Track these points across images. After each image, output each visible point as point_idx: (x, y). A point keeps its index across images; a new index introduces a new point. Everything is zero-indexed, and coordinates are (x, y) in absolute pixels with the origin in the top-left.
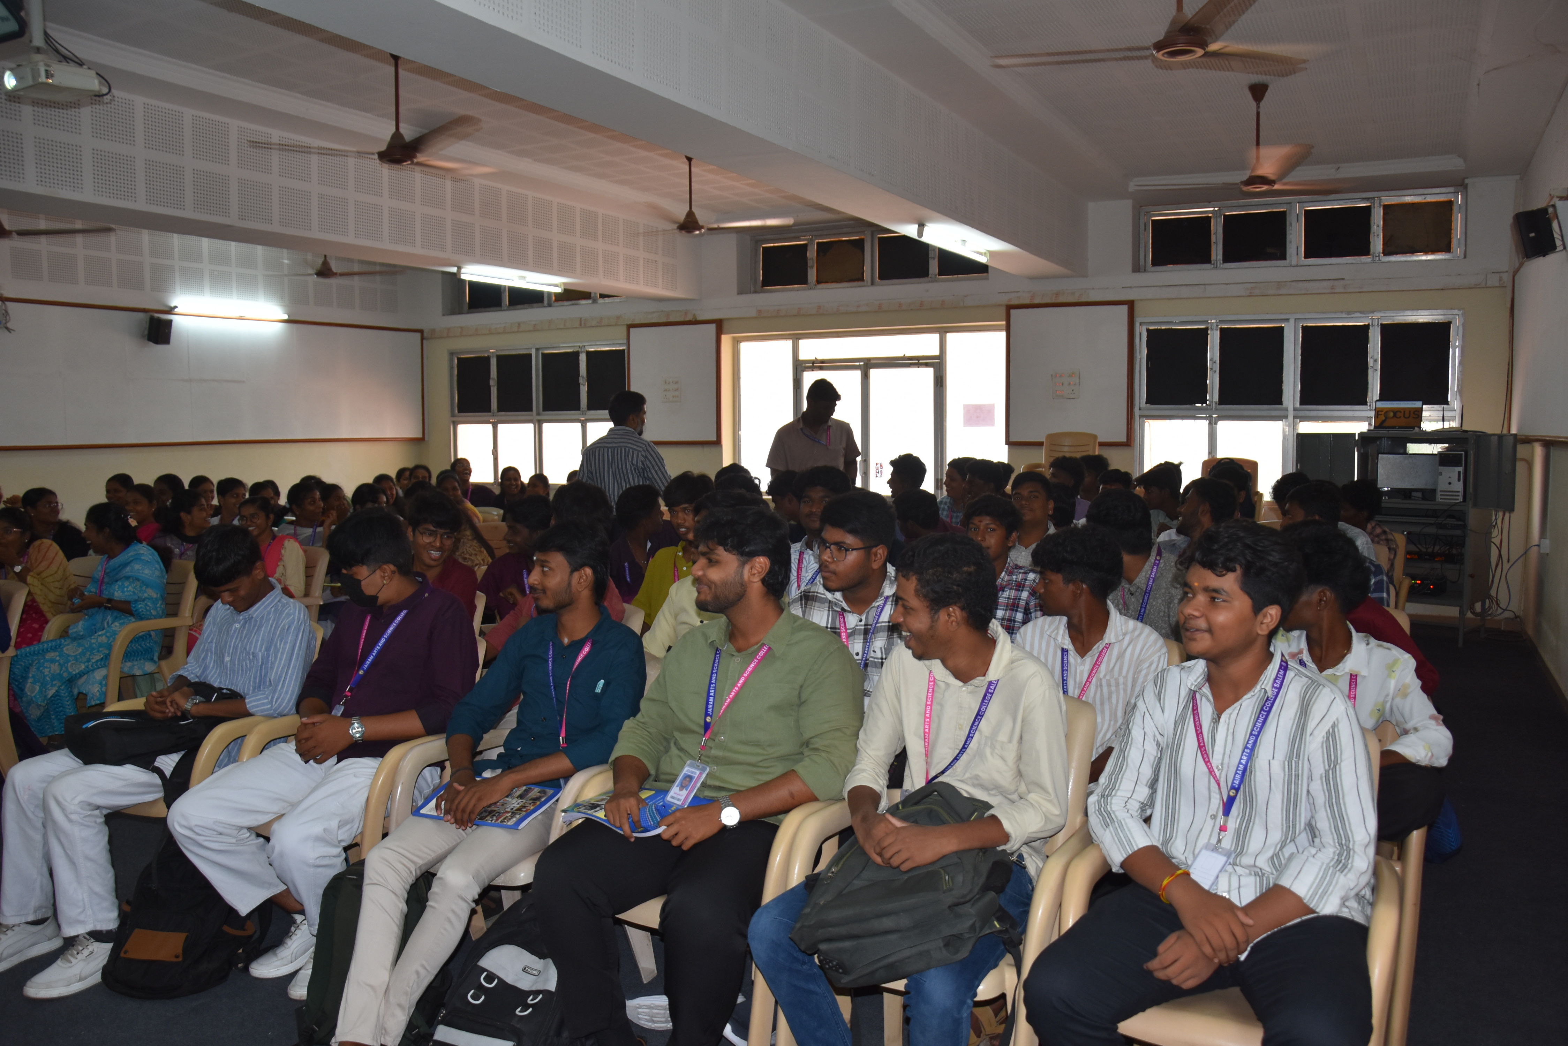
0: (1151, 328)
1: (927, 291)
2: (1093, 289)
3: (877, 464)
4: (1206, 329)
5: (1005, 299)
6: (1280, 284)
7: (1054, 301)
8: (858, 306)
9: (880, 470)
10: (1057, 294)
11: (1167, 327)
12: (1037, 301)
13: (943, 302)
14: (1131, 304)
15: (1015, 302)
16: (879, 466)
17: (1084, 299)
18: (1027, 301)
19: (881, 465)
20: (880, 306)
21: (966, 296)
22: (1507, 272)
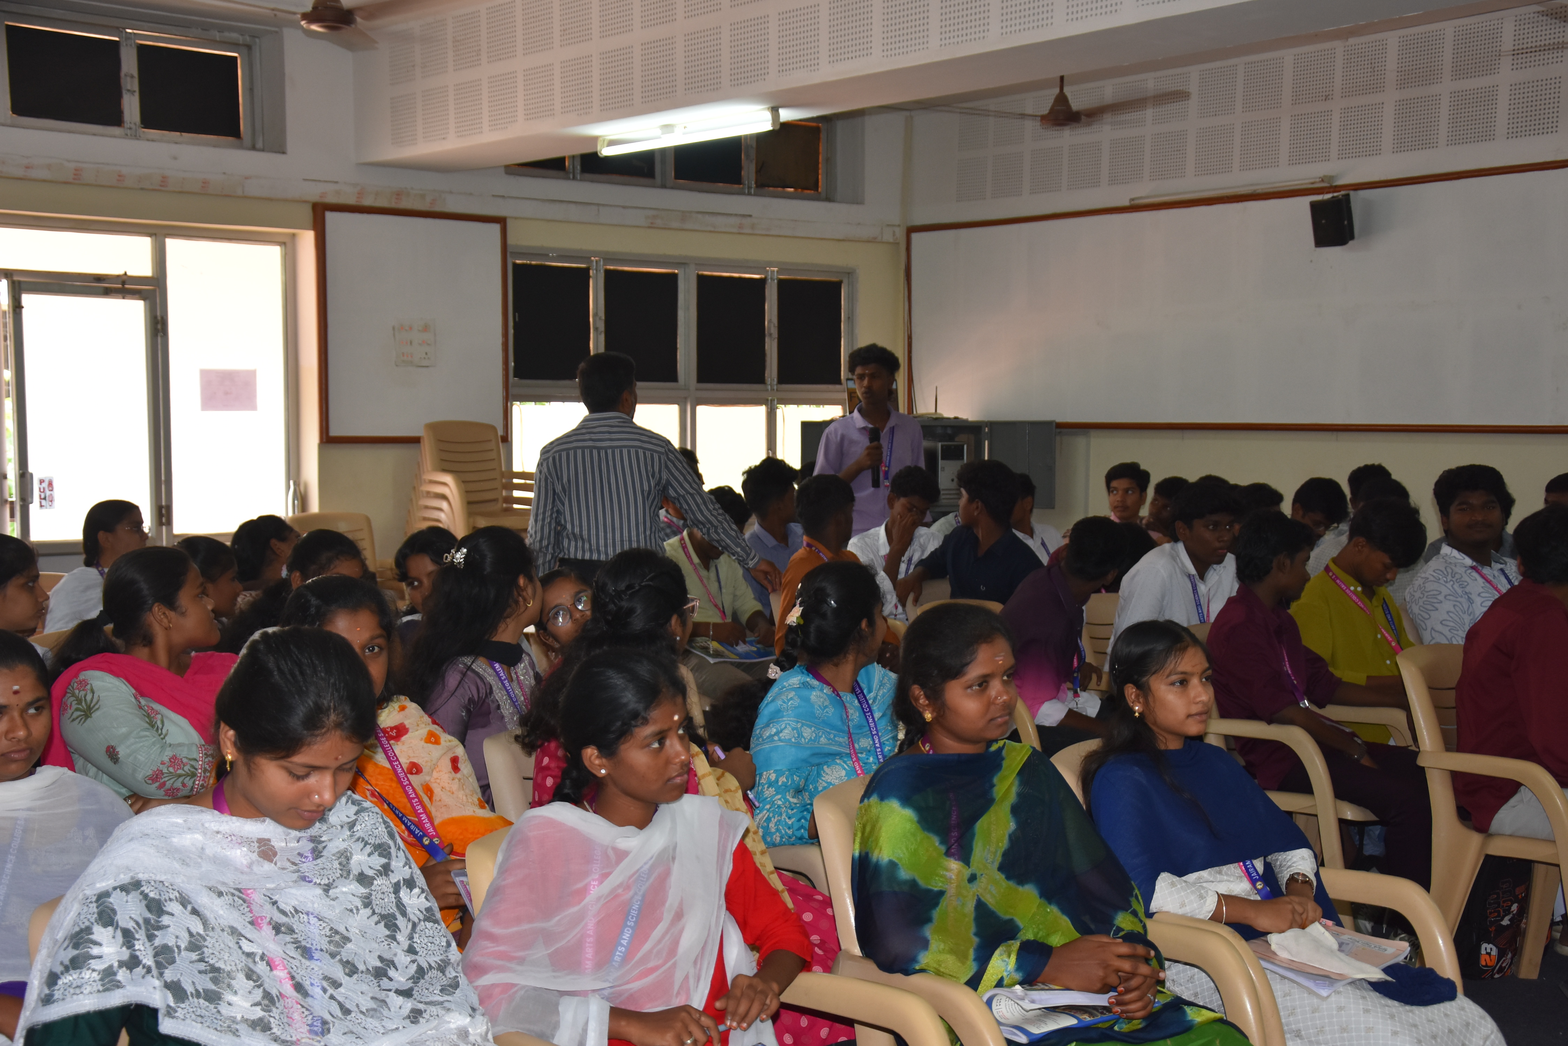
0: (518, 262)
1: (175, 158)
2: (451, 192)
3: (41, 481)
4: (587, 270)
5: (314, 193)
6: (685, 216)
7: (393, 205)
8: (27, 167)
9: (48, 493)
10: (399, 194)
11: (539, 263)
12: (368, 202)
13: (205, 183)
14: (501, 221)
15: (331, 199)
16: (45, 485)
17: (438, 208)
18: (351, 201)
19: (50, 484)
20: (78, 172)
21: (246, 178)
22: (899, 226)
